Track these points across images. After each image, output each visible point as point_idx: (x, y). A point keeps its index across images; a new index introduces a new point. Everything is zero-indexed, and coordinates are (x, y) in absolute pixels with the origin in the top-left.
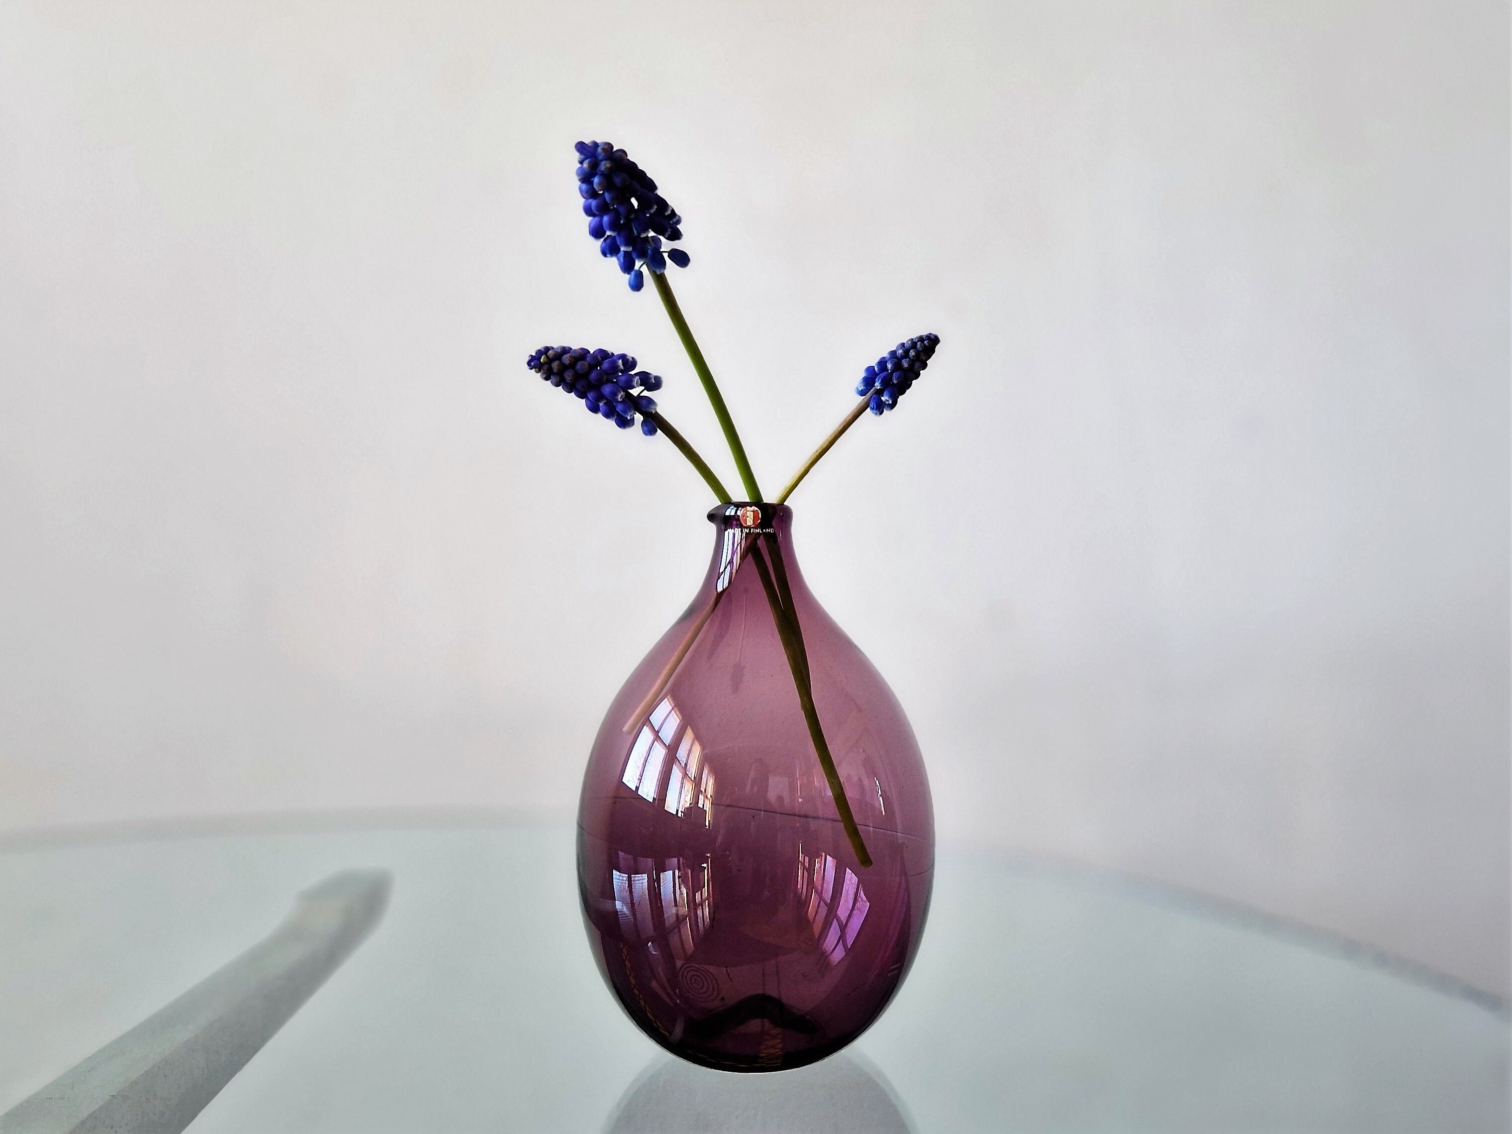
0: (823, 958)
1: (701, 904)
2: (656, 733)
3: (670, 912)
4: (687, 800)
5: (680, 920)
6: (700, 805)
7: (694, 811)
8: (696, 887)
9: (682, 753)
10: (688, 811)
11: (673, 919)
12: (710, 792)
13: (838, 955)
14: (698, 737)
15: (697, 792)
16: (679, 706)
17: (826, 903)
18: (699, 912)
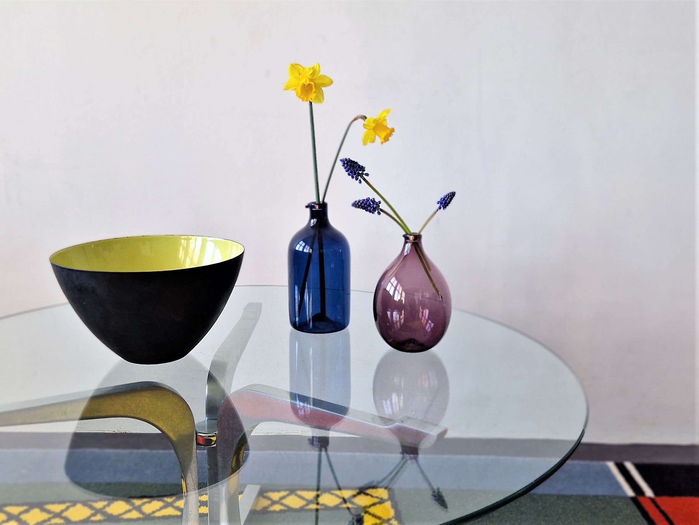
0: (426, 331)
1: (402, 319)
2: (392, 285)
3: (394, 319)
4: (399, 298)
5: (397, 322)
6: (402, 299)
7: (400, 300)
8: (400, 315)
9: (398, 288)
10: (399, 300)
11: (396, 321)
12: (404, 297)
13: (429, 330)
14: (401, 285)
15: (401, 296)
16: (397, 279)
17: (426, 319)
18: (401, 320)
